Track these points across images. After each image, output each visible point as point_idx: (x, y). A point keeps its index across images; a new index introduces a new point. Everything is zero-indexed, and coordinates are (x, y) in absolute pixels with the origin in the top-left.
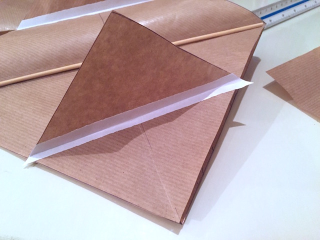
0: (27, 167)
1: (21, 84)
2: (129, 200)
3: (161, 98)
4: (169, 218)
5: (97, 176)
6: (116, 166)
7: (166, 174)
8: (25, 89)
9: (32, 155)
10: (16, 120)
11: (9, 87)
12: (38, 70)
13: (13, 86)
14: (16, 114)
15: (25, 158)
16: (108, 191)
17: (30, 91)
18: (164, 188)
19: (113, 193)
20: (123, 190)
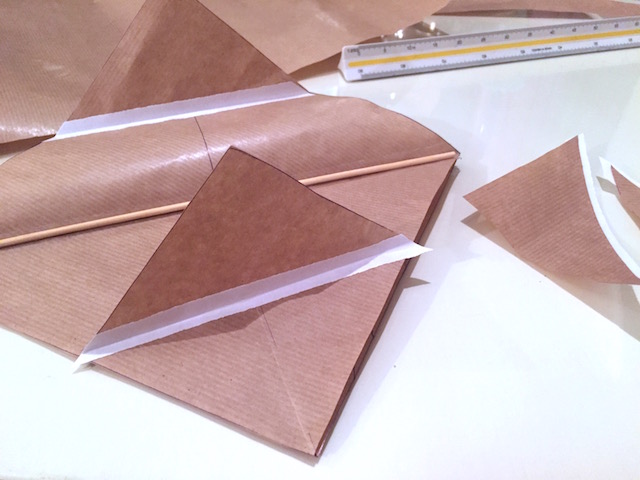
0: (79, 371)
1: (67, 238)
2: (238, 421)
3: (291, 268)
4: (298, 448)
5: (189, 386)
6: (220, 370)
7: (296, 383)
8: (72, 246)
9: (87, 351)
10: (59, 297)
11: (46, 243)
12: (96, 215)
13: (54, 241)
14: (59, 287)
15: (76, 356)
16: (207, 408)
17: (81, 249)
18: (294, 405)
19: (214, 411)
20: (230, 407)
